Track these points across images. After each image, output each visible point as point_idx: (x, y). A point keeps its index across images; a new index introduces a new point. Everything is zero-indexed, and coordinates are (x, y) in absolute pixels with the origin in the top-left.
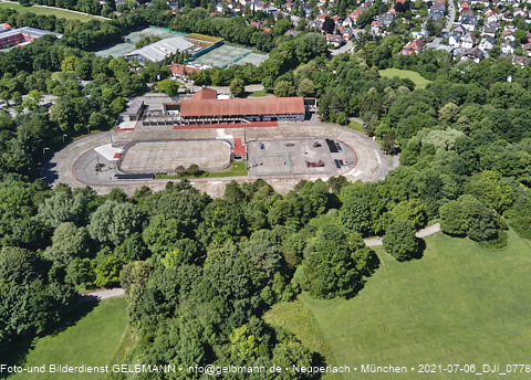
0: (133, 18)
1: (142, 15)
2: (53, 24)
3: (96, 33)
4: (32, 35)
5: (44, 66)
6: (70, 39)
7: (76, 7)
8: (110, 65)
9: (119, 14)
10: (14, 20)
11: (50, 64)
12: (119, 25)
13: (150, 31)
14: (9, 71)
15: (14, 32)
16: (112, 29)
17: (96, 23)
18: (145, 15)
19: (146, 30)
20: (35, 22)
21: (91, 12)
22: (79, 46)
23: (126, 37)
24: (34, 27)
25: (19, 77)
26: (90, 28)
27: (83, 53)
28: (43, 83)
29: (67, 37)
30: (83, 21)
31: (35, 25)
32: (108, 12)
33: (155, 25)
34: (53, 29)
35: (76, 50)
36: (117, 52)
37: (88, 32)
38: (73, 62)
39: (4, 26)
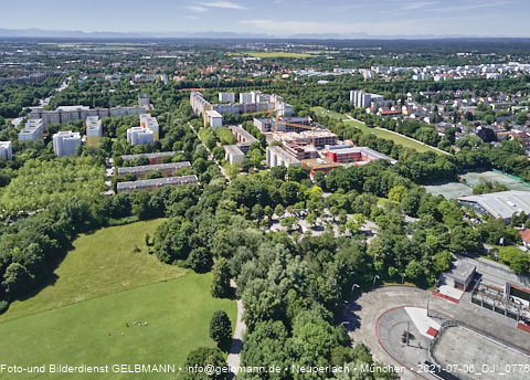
0: (474, 157)
1: (486, 155)
2: (390, 148)
3: (430, 166)
4: (370, 156)
5: (372, 190)
6: (403, 167)
7: (414, 135)
8: (440, 207)
9: (458, 150)
10: (358, 138)
11: (379, 188)
12: (456, 162)
13: (493, 176)
14: (344, 186)
15: (356, 149)
16: (448, 165)
17: (432, 155)
18: (491, 156)
19: (488, 174)
20: (375, 144)
21: (427, 142)
22: (410, 176)
23: (462, 177)
24: (372, 148)
25: (350, 195)
26: (425, 159)
27: (413, 184)
28: (369, 208)
29: (401, 164)
30: (418, 151)
31: (374, 147)
32: (445, 145)
33: (501, 169)
34: (388, 154)
35: (407, 180)
36: (449, 191)
37: (422, 163)
38: (401, 192)
39: (348, 142)
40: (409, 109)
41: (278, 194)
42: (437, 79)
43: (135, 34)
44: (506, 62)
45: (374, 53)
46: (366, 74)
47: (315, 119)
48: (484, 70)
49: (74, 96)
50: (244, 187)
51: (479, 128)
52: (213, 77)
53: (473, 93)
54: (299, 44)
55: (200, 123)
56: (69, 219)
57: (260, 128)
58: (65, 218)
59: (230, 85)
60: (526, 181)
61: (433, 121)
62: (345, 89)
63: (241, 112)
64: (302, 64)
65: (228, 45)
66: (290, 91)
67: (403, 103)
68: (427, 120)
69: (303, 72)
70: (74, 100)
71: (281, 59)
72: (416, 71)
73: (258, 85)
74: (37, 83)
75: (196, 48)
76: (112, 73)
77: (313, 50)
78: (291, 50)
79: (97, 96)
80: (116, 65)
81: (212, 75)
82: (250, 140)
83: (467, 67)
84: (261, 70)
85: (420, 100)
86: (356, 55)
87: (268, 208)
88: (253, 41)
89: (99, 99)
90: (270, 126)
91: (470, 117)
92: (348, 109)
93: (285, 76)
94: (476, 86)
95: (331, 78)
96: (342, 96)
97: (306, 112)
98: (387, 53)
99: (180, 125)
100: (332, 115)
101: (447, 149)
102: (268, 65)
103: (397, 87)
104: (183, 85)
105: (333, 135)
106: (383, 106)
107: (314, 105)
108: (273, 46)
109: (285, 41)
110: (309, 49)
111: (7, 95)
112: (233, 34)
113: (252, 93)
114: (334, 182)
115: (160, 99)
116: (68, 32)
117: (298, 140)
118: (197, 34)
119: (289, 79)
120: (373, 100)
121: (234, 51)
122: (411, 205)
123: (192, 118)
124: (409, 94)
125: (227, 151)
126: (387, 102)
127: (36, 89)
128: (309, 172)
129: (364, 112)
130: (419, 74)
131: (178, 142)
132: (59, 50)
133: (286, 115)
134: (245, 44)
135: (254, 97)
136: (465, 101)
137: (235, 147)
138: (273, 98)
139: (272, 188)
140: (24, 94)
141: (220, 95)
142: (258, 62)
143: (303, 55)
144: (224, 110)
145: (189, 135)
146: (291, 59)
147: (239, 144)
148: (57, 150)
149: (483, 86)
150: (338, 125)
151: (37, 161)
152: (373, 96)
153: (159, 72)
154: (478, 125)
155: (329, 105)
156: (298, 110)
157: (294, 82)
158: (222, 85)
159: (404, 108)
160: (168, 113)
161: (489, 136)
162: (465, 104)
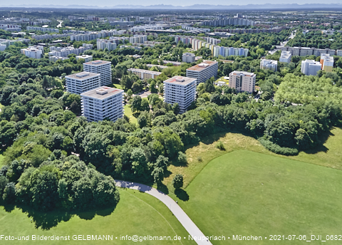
43: (336, 5)
49: (303, 42)
56: (328, 114)
58: (325, 113)
70: (305, 43)
74: (277, 33)
76: (326, 29)
79: (321, 43)
80: (327, 24)
89: (323, 44)
111: (263, 38)
116: (288, 5)
127: (277, 36)
132: (284, 15)
140: (272, 38)
148: (303, 71)
151: (293, 75)
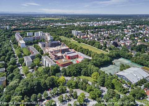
0: (115, 54)
1: (119, 53)
2: (87, 52)
3: (104, 60)
4: (82, 57)
5: (85, 75)
6: (94, 61)
7: (94, 45)
9: (108, 50)
10: (76, 48)
12: (111, 57)
16: (109, 59)
17: (103, 54)
19: (120, 59)
20: (82, 51)
21: (98, 48)
24: (82, 53)
26: (101, 57)
28: (86, 86)
30: (98, 53)
31: (82, 52)
33: (124, 57)
37: (100, 59)
38: (97, 75)
39: (73, 50)
40: (90, 36)
41: (45, 84)
42: (95, 25)
44: (110, 20)
45: (77, 18)
46: (76, 24)
47: (61, 41)
48: (106, 23)
50: (28, 84)
51: (112, 41)
52: (27, 27)
53: (106, 30)
54: (55, 16)
55: (16, 46)
57: (41, 47)
59: (32, 29)
60: (133, 62)
61: (98, 40)
62: (70, 30)
63: (34, 40)
64: (57, 21)
65: (34, 16)
66: (52, 31)
67: (88, 34)
68: (96, 39)
69: (57, 24)
71: (50, 20)
72: (89, 23)
73: (42, 29)
75: (23, 17)
77: (60, 17)
78: (53, 17)
81: (26, 25)
82: (36, 53)
83: (101, 22)
84: (43, 24)
85: (92, 32)
86: (72, 19)
87: (39, 94)
88: (42, 15)
90: (45, 45)
91: (108, 38)
92: (72, 36)
93: (51, 25)
94: (106, 27)
95: (65, 26)
96: (69, 32)
97: (58, 38)
98: (80, 18)
99: (7, 48)
100: (67, 39)
101: (105, 50)
102: (46, 22)
103: (85, 28)
104: (15, 30)
105: (68, 48)
106: (82, 35)
107: (61, 35)
108: (48, 16)
109: (52, 15)
110: (59, 17)
112: (36, 13)
113: (39, 32)
114: (70, 72)
115: (3, 36)
117: (55, 51)
118: (24, 12)
119: (52, 26)
120: (79, 33)
121: (36, 18)
122: (102, 82)
123: (14, 44)
124: (89, 31)
125: (25, 59)
126: (83, 34)
128: (59, 68)
129: (77, 37)
130: (90, 24)
131: (3, 57)
133: (51, 40)
134: (39, 16)
135: (40, 33)
136: (104, 32)
137: (29, 57)
138: (46, 34)
139: (42, 81)
141: (27, 33)
142: (43, 21)
143: (57, 19)
144: (27, 39)
145: (10, 52)
146: (53, 20)
147: (31, 55)
149: (108, 27)
150: (69, 43)
152: (79, 32)
153: (7, 25)
154: (111, 40)
155: (66, 35)
156: (55, 38)
157: (54, 28)
158: (29, 29)
159: (88, 35)
160: (3, 42)
161: (116, 45)
162: (105, 33)
